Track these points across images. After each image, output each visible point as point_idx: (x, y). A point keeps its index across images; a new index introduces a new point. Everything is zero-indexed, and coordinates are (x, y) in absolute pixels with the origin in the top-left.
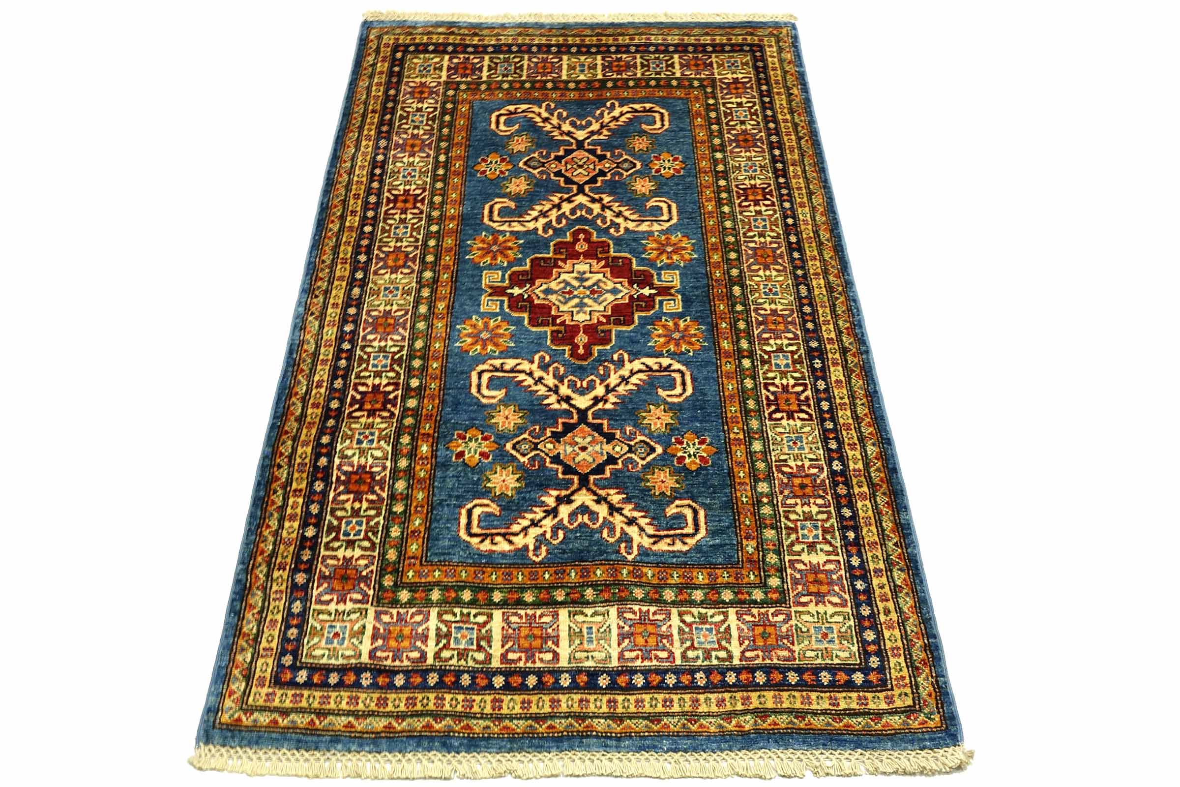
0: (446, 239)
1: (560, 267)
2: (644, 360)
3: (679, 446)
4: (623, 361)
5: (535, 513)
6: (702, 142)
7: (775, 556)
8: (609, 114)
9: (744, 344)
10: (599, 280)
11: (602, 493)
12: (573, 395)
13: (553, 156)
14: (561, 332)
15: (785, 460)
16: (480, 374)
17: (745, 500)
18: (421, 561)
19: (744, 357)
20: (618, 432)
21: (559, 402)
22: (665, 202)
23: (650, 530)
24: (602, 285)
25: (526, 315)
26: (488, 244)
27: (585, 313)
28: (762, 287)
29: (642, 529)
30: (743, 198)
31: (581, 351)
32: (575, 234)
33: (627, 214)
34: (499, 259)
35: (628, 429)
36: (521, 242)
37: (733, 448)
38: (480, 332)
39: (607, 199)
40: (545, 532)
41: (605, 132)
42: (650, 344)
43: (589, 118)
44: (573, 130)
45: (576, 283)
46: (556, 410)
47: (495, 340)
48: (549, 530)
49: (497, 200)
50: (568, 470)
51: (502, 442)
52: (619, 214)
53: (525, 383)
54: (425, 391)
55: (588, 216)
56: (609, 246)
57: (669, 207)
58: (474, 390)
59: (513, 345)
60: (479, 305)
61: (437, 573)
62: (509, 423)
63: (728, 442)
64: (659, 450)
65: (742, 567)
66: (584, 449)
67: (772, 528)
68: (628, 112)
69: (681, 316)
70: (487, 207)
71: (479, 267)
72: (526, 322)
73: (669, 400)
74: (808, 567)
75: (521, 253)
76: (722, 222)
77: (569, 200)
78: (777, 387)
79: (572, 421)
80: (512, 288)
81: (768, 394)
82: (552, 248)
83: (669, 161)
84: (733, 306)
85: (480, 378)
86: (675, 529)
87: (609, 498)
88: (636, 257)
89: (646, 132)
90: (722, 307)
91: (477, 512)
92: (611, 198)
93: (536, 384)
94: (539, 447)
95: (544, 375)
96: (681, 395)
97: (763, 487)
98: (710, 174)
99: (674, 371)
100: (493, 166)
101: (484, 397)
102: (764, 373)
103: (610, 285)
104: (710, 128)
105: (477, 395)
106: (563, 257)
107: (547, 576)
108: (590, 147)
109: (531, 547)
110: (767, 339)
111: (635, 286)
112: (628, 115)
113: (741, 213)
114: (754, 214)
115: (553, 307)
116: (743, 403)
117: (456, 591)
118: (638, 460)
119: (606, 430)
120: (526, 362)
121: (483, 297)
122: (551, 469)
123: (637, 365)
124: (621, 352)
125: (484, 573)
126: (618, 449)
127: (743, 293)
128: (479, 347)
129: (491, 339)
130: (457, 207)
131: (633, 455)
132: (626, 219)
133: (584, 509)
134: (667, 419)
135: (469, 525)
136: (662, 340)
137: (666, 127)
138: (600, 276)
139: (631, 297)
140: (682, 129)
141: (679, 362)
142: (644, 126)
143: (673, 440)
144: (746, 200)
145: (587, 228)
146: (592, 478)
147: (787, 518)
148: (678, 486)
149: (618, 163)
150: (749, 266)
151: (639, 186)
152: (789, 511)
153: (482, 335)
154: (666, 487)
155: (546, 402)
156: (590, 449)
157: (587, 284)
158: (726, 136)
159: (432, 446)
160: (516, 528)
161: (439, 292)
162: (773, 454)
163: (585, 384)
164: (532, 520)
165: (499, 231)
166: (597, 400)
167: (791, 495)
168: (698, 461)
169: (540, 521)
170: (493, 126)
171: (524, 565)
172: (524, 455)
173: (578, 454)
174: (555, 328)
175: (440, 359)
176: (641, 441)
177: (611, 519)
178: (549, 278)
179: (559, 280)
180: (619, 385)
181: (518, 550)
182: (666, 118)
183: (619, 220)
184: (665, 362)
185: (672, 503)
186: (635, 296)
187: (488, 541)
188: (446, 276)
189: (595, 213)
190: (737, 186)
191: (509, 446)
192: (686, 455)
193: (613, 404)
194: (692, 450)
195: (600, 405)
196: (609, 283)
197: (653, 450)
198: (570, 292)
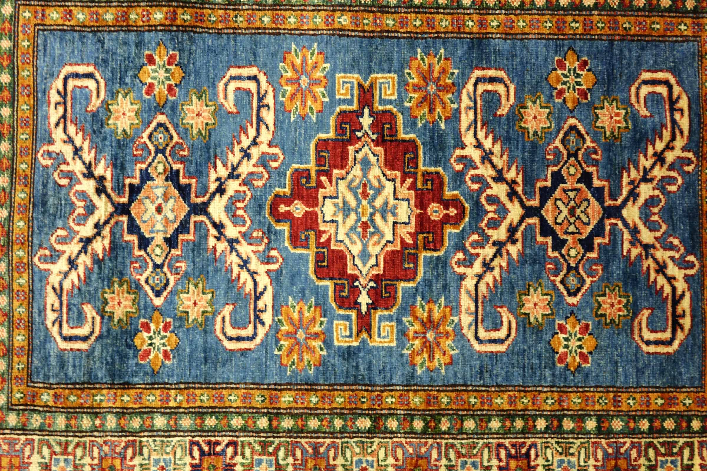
0: (449, 17)
1: (403, 181)
2: (270, 290)
3: (161, 325)
4: (268, 263)
5: (89, 152)
6: (616, 402)
7: (38, 424)
8: (672, 258)
9: (287, 423)
10: (382, 236)
11: (106, 231)
12: (226, 197)
13: (590, 169)
14: (308, 182)
15: (141, 454)
16: (254, 78)
17: (98, 398)
18: (38, 25)
19: (270, 420)
20: (179, 253)
21: (218, 179)
22: (509, 335)
23: (67, 285)
24: (376, 238)
25: (331, 135)
26: (439, 79)
27: (335, 215)
28: (370, 458)
29: (66, 275)
30: (513, 451)
31: (283, 208)
32: (455, 202)
33: (489, 278)
34: (416, 96)
35: (183, 265)
36: (443, 126)
37: (158, 392)
38: (308, 75)
39: (514, 250)
40: (68, 164)
41: (635, 252)
42: (290, 299)
43: (664, 227)
44: (641, 201)
45: (378, 203)
46: (208, 175)
47: (299, 96)
48: (70, 168)
49: (512, 88)
50: (135, 190)
51: (167, 110)
52: (487, 266)
53: (243, 137)
54: (234, 10)
55: (485, 221)
56: (435, 250)
57: (501, 341)
58: (234, 72)
59: (292, 119)
60: (345, 71)
61: (26, 43)
62: (193, 118)
63: (165, 386)
64: (158, 302)
65: (28, 386)
66: (159, 210)
67: (67, 426)
68: (674, 289)
69: (328, 344)
70: (500, 74)
71: (402, 68)
72: (323, 136)
73: (219, 319)
74: (26, 460)
75: (425, 125)
76: (473, 416)
77: (512, 194)
78: (232, 458)
79: (193, 195)
80: (371, 115)
81: (224, 444)
82: (432, 169)
83: (580, 347)
84: (341, 415)
85: (249, 78)
86: (68, 314)
87: (99, 239)
88: (417, 289)
89: (635, 314)
90: (340, 400)
91: (91, 84)
92: (515, 256)
93: (242, 150)
94: (160, 155)
95: (253, 161)
96: (225, 334)
97: (111, 422)
98: (557, 407)
99: (255, 327)
100: (572, 79)
101: (226, 85)
102: (250, 444)
103: (374, 250)
104: (643, 417)
105: (227, 77)
106: (419, 185)
107: (24, 166)
108: (608, 228)
109: (51, 148)
110: (294, 455)
111: (372, 284)
112: (668, 289)
113: (487, 445)
114: (486, 464)
115: (343, 172)
116: (213, 411)
117: (8, 66)
118: (145, 275)
119: (181, 237)
120: (270, 137)
121: (356, 76)
122: (134, 170)
123: (263, 281)
124: (281, 260)
125: (28, 96)
126: (158, 251)
127: (359, 432)
128: (289, 74)
129: (299, 89)
130: (501, 29)
131: (150, 269)
132: (480, 277)
133: (91, 209)
134: (194, 314)
135: (77, 76)
136: (296, 316)
137: (644, 347)
138: (389, 236)
139: (355, 278)
140: (640, 372)
141: (266, 335)
142: (646, 313)
143: (168, 320)
144: (509, 456)
145: (467, 219)
146: (124, 219)
147: (78, 445)
148: (116, 320)
149: (576, 268)
150: (401, 445)
151: (536, 300)
152: (85, 448)
153: (304, 77)
154: (113, 307)
155: (219, 163)
156: (159, 217)
157: (378, 218)
158: (628, 441)
159: (161, 25)
160: (72, 129)
161: (366, 15)
162: (151, 440)
163: (240, 212)
164: (81, 148)
165: (460, 93)
166: (219, 227)
167: (102, 454)
168: (145, 347)
169: (80, 158)
170: (646, 76)
171: (35, 141)
172: (150, 137)
173: (153, 202)
174: (313, 174)
175: (274, 26)
176: (168, 281)
177: (76, 240)
178: (386, 165)
179: (383, 179)
180: (238, 255)
181: (50, 135)
182: (662, 349)
183: (477, 267)
184: (267, 317)
185: (97, 313)
186: (356, 284)
187: (58, 98)
188: (391, 22)
189: (490, 232)
190: (534, 445)
191: (161, 118)
192: (152, 334)
193: (214, 248)
194: (157, 341)
195: (213, 232)
196: (378, 249)
197: (158, 294)
198: (365, 195)
